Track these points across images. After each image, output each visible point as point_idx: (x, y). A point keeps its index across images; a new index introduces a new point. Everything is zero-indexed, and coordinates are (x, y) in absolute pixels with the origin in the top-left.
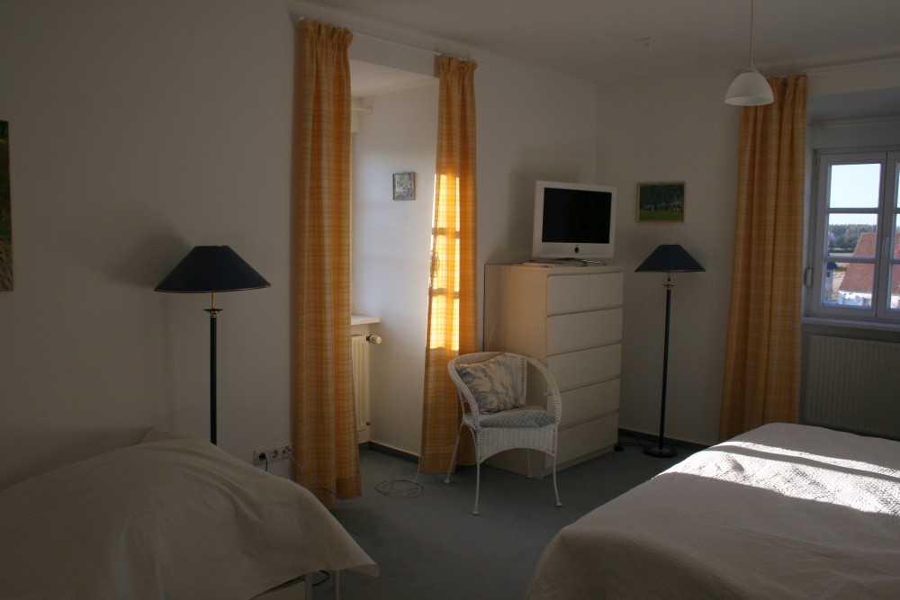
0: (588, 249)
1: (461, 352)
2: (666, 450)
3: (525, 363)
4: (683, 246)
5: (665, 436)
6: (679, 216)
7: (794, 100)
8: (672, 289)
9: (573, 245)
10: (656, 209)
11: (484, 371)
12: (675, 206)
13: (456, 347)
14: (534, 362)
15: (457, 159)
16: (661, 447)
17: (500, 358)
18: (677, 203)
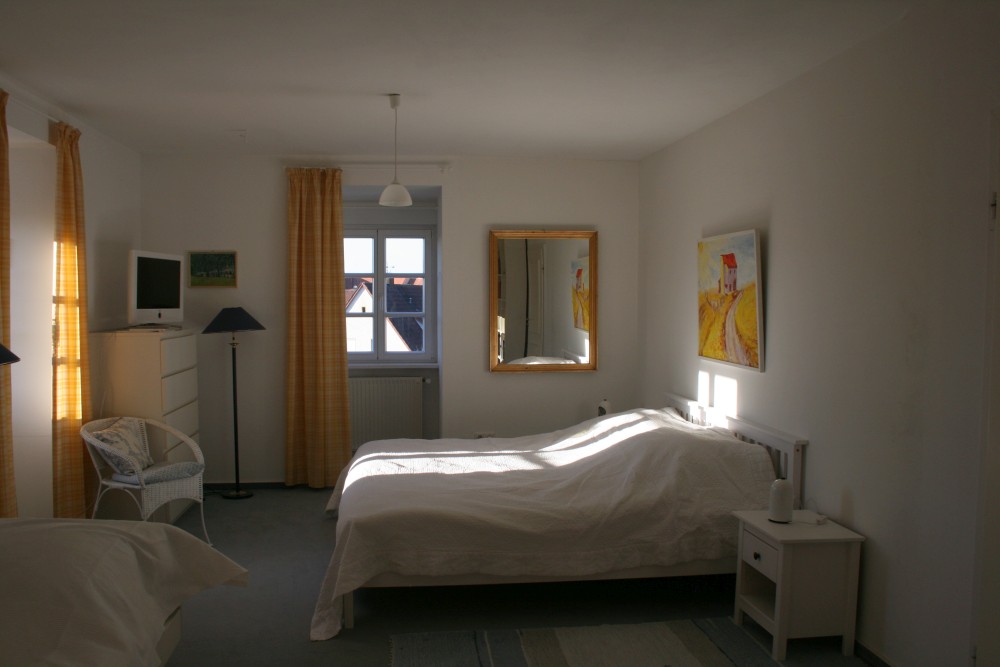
0: (169, 315)
1: (84, 421)
2: (242, 493)
3: (144, 425)
4: (245, 308)
5: (241, 481)
6: (232, 281)
7: (332, 188)
8: (237, 347)
9: (156, 311)
10: (208, 275)
11: (118, 435)
12: (227, 273)
13: (79, 416)
14: (151, 422)
15: (74, 228)
16: (237, 491)
17: (121, 422)
18: (228, 270)
